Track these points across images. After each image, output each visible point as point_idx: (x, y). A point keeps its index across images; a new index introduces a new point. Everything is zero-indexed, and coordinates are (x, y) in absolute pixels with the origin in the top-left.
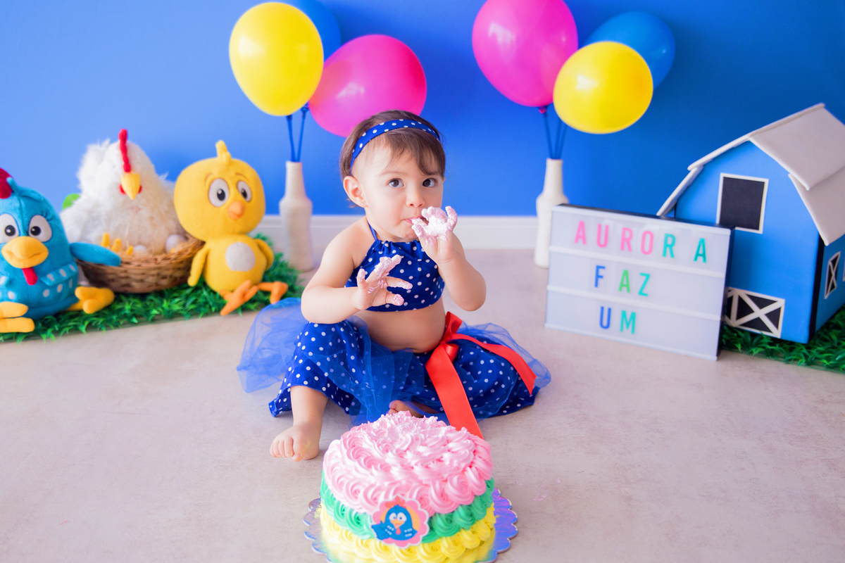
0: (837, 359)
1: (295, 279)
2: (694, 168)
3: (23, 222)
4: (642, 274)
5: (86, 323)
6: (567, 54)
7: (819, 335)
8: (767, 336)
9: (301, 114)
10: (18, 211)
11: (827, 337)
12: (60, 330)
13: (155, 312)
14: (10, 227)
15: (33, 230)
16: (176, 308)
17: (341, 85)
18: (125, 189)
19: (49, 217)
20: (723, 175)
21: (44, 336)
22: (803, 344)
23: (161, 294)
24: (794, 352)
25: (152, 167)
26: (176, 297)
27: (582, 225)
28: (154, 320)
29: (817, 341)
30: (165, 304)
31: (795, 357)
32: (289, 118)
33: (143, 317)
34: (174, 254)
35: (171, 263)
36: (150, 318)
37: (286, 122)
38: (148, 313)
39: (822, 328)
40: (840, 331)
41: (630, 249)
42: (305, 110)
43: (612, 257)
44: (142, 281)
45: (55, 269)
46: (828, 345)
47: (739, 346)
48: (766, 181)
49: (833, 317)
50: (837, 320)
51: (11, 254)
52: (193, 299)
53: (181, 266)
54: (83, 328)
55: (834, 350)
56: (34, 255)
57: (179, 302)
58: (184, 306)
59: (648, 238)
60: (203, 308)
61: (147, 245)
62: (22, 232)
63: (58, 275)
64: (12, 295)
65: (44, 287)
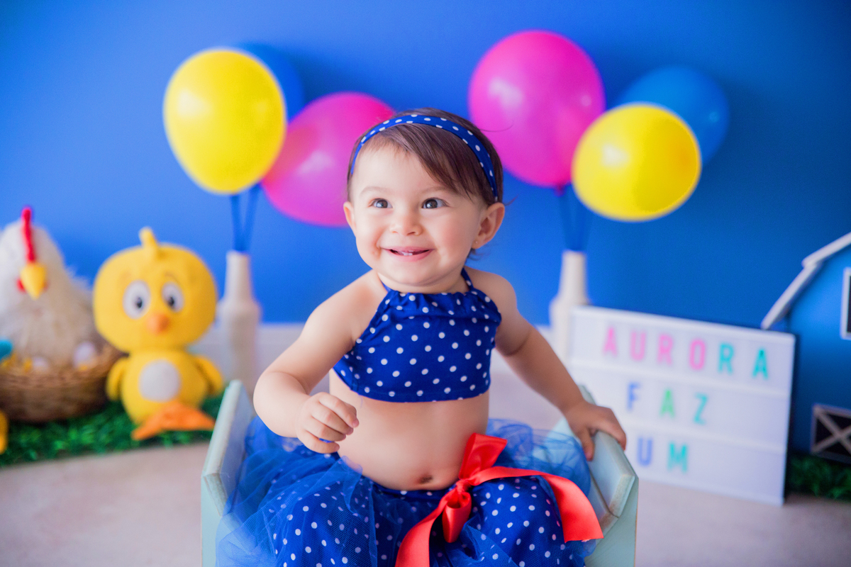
4: (698, 396)
9: (250, 193)
13: (59, 445)
16: (87, 440)
17: (305, 155)
18: (26, 284)
23: (64, 422)
26: (85, 427)
27: (611, 334)
28: (60, 455)
30: (73, 435)
32: (235, 198)
33: (46, 453)
34: (84, 371)
35: (82, 384)
36: (53, 453)
37: (229, 205)
38: (49, 446)
41: (670, 362)
42: (257, 188)
43: (650, 373)
44: (39, 406)
47: (816, 488)
52: (107, 427)
53: (92, 387)
57: (91, 434)
58: (96, 439)
59: (698, 350)
60: (121, 440)
61: (50, 360)
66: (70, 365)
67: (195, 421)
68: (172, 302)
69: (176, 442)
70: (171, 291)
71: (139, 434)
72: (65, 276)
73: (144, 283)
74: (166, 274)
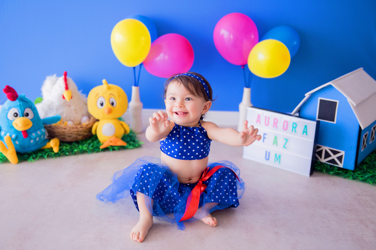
0: (366, 177)
1: (135, 137)
2: (307, 95)
3: (21, 111)
4: (285, 139)
5: (47, 154)
6: (254, 44)
7: (358, 167)
8: (336, 167)
9: (139, 66)
10: (19, 106)
11: (362, 168)
12: (36, 157)
13: (76, 150)
14: (16, 113)
15: (26, 114)
16: (85, 148)
17: (158, 55)
18: (65, 97)
19: (32, 109)
20: (320, 98)
21: (29, 160)
22: (352, 171)
23: (78, 142)
24: (348, 174)
25: (76, 88)
26: (84, 144)
27: (259, 116)
29: (358, 169)
30: (80, 147)
31: (347, 176)
32: (134, 68)
34: (84, 125)
35: (83, 129)
36: (74, 153)
37: (132, 70)
38: (72, 151)
39: (360, 164)
40: (367, 165)
41: (277, 127)
42: (141, 64)
43: (270, 130)
44: (70, 136)
45: (35, 131)
46: (362, 171)
47: (324, 171)
48: (338, 102)
49: (365, 159)
50: (367, 160)
51: (17, 125)
52: (92, 145)
53: (87, 130)
54: (46, 157)
55: (364, 173)
56: (27, 125)
57: (86, 146)
58: (88, 148)
59: (286, 124)
60: (96, 149)
61: (73, 121)
62: (21, 115)
63: (37, 133)
64: (17, 142)
65: (31, 139)
67: (120, 143)
68: (113, 104)
69: (114, 150)
70: (112, 100)
71: (102, 147)
73: (103, 97)
74: (110, 94)
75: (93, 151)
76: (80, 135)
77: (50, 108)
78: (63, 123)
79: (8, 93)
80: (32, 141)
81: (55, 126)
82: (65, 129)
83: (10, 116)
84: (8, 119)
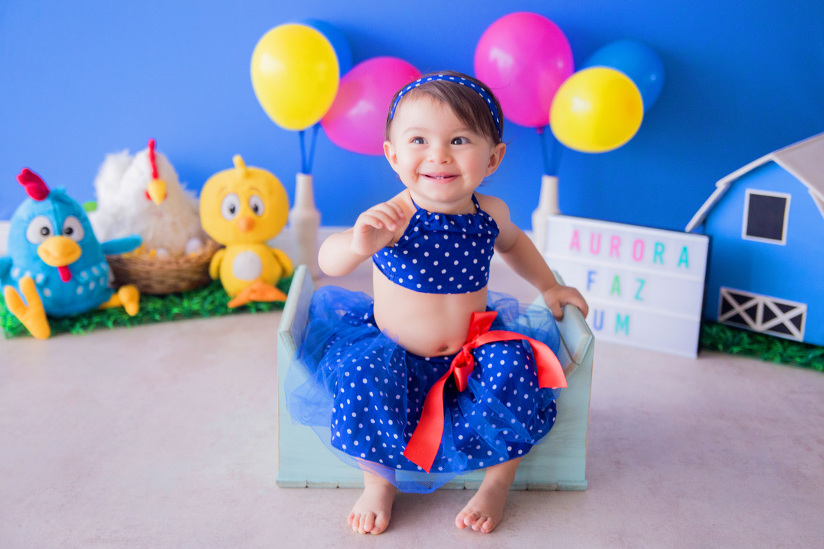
3: (57, 223)
4: (638, 280)
5: (112, 319)
6: (563, 78)
9: (312, 130)
10: (53, 213)
12: (89, 324)
13: (176, 310)
14: (46, 228)
15: (67, 230)
16: (196, 307)
17: (353, 103)
19: (81, 219)
21: (74, 332)
23: (179, 295)
27: (576, 234)
28: (176, 318)
30: (186, 303)
31: (772, 356)
32: (302, 133)
33: (166, 316)
35: (191, 267)
36: (171, 316)
37: (298, 138)
38: (168, 311)
41: (618, 254)
42: (317, 126)
43: (604, 264)
44: (162, 282)
45: (88, 267)
47: (720, 347)
51: (47, 252)
52: (210, 299)
53: (199, 269)
54: (110, 324)
56: (69, 254)
57: (198, 303)
58: (202, 306)
59: (639, 246)
60: (220, 308)
61: (168, 249)
62: (57, 232)
63: (91, 273)
64: (48, 292)
65: (78, 284)
66: (183, 254)
67: (274, 295)
68: (256, 209)
69: (259, 310)
70: (255, 201)
71: (232, 304)
72: (179, 189)
73: (236, 194)
74: (252, 188)
75: (213, 313)
76: (183, 279)
77: (118, 220)
78: (147, 251)
79: (29, 185)
80: (80, 290)
81: (128, 260)
82: (151, 264)
83: (33, 233)
84: (28, 242)
